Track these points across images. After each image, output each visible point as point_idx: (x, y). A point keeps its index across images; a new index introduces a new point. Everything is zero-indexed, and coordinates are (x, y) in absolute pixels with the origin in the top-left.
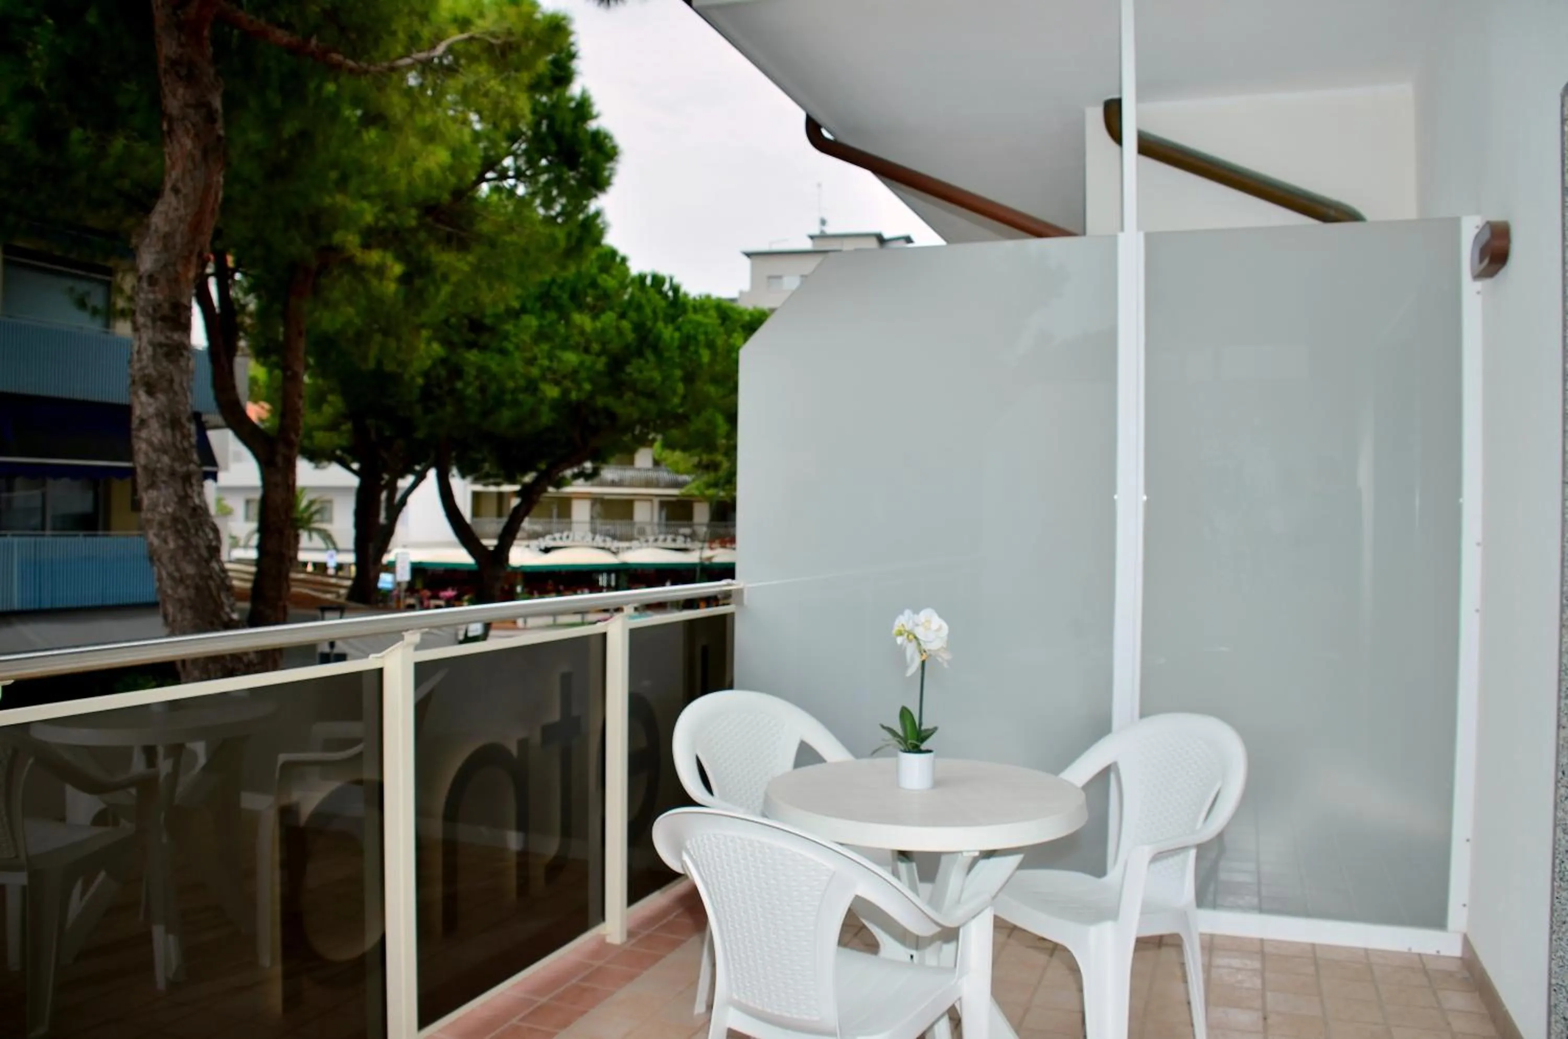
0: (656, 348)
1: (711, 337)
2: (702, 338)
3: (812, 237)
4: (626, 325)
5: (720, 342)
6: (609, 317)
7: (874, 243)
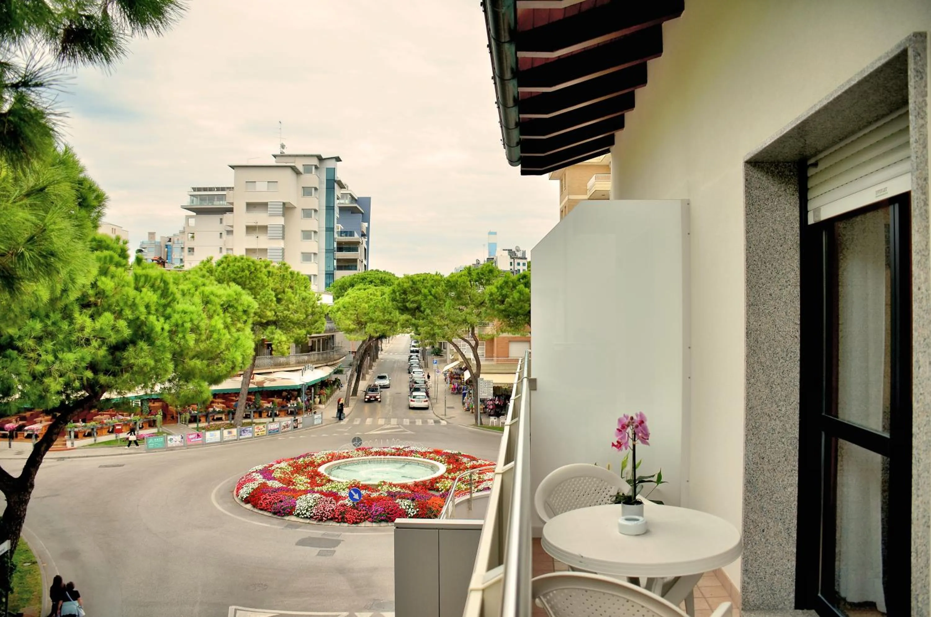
0: (149, 338)
1: (196, 322)
2: (188, 325)
3: (275, 156)
4: (122, 324)
5: (203, 325)
6: (107, 318)
7: (315, 162)
